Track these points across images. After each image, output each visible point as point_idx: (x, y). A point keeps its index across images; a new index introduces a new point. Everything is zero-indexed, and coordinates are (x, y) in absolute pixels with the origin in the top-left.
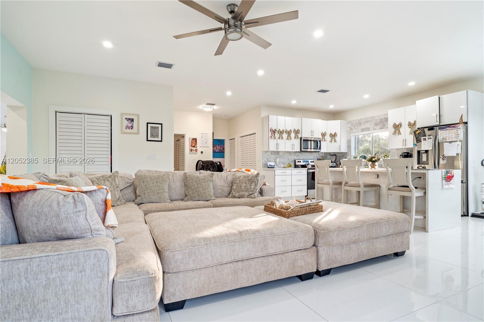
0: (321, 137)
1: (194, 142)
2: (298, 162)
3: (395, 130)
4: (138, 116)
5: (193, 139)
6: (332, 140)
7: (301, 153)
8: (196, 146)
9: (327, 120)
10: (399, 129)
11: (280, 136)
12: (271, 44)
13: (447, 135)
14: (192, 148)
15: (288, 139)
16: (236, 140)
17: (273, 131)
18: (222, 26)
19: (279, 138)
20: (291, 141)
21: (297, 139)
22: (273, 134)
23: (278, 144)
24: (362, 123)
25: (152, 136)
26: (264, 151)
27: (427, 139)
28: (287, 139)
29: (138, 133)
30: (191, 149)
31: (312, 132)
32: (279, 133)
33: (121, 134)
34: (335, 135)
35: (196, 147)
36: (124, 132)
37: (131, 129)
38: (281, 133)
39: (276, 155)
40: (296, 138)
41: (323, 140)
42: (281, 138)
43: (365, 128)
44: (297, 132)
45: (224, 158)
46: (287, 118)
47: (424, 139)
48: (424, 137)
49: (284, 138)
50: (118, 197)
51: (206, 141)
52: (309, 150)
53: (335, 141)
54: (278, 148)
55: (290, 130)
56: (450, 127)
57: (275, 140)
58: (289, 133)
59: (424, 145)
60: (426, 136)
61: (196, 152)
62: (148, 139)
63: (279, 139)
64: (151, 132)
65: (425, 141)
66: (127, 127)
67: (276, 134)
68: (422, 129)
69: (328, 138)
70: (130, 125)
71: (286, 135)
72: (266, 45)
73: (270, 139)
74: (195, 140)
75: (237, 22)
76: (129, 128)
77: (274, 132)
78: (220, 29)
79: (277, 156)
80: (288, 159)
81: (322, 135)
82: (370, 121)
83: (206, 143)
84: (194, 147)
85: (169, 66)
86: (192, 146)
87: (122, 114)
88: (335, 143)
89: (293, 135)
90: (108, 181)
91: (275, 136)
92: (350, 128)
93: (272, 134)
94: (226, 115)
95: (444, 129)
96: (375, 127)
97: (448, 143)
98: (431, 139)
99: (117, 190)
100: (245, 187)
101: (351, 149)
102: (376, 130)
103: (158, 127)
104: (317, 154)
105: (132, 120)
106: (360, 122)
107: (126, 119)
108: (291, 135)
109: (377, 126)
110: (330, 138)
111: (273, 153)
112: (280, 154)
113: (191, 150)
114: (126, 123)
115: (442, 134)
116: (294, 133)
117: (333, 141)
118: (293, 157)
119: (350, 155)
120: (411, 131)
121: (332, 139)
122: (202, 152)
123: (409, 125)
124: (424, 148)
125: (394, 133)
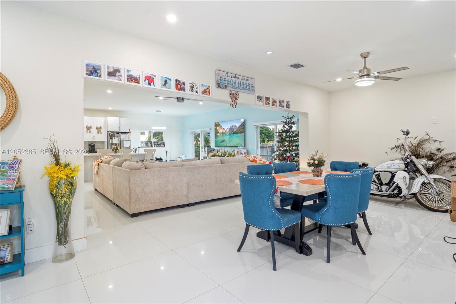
3: (87, 129)
10: (90, 130)
13: (125, 137)
27: (116, 138)
47: (114, 138)
56: (126, 133)
60: (115, 136)
68: (113, 133)
95: (123, 134)
97: (125, 141)
98: (118, 138)
115: (122, 136)
120: (98, 132)
123: (97, 128)
124: (115, 142)
125: (87, 132)
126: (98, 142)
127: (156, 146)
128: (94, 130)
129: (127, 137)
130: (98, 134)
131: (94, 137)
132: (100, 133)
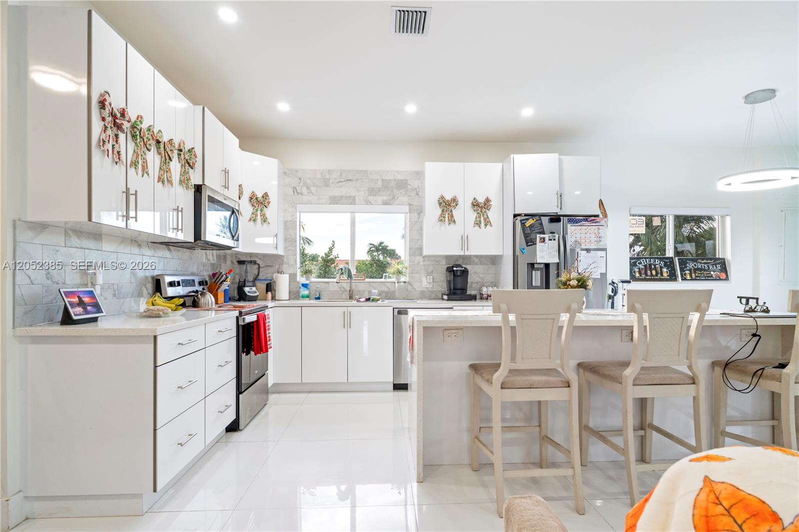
2: (172, 284)
3: (443, 211)
6: (256, 215)
10: (452, 211)
11: (136, 154)
13: (583, 236)
15: (162, 181)
17: (114, 116)
19: (134, 164)
20: (172, 191)
21: (187, 188)
23: (130, 190)
24: (331, 181)
27: (547, 240)
28: (158, 180)
31: (226, 174)
32: (133, 137)
34: (266, 199)
38: (141, 138)
40: (183, 181)
42: (140, 167)
43: (341, 197)
44: (187, 160)
47: (541, 239)
48: (542, 236)
49: (150, 170)
53: (265, 220)
55: (170, 143)
56: (587, 220)
57: (121, 171)
58: (166, 152)
59: (542, 251)
60: (544, 234)
63: (133, 170)
65: (543, 244)
67: (122, 138)
68: (537, 218)
71: (158, 161)
73: (96, 156)
77: (115, 120)
82: (357, 180)
88: (265, 224)
91: (116, 149)
92: (295, 188)
93: (106, 128)
95: (577, 223)
96: (371, 198)
97: (585, 252)
98: (554, 240)
101: (295, 246)
102: (372, 204)
106: (327, 177)
108: (172, 166)
109: (375, 195)
110: (252, 209)
115: (574, 233)
116: (180, 160)
117: (259, 218)
118: (158, 264)
119: (293, 262)
120: (478, 219)
121: (257, 210)
123: (475, 204)
124: (542, 257)
125: (441, 220)
126: (476, 260)
127: (688, 277)
128: (464, 214)
129: (593, 236)
130: (477, 227)
131: (465, 241)
132: (486, 225)
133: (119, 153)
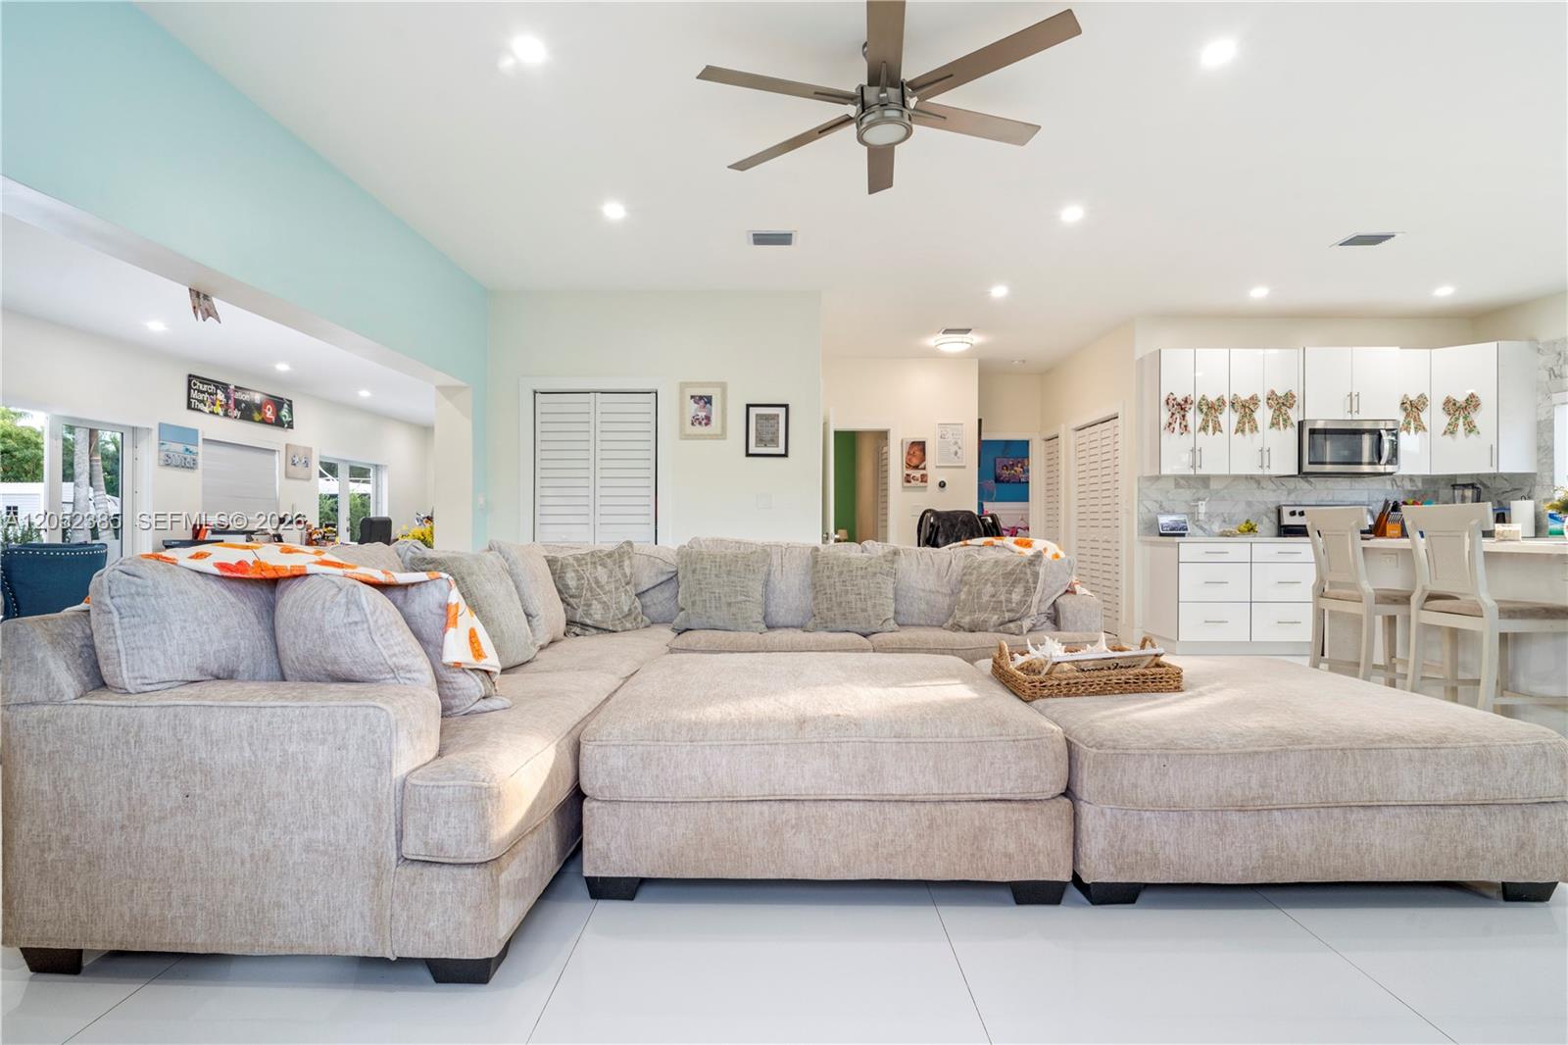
0: (1401, 417)
1: (918, 453)
2: (1293, 513)
4: (723, 386)
5: (913, 443)
6: (1457, 425)
7: (1308, 481)
8: (922, 466)
9: (1431, 348)
11: (1206, 421)
12: (1039, 127)
14: (909, 472)
15: (1243, 431)
16: (1062, 438)
17: (1179, 404)
18: (852, 110)
19: (1204, 428)
20: (1257, 436)
21: (1285, 427)
22: (1177, 416)
23: (1197, 448)
25: (760, 441)
26: (1147, 474)
28: (1237, 431)
29: (722, 436)
30: (908, 475)
31: (1353, 398)
32: (1201, 410)
33: (681, 439)
34: (1472, 402)
35: (924, 469)
36: (689, 435)
37: (706, 424)
38: (1211, 409)
39: (1194, 491)
40: (1278, 423)
41: (1412, 426)
42: (1211, 428)
44: (1282, 404)
45: (1027, 500)
46: (1238, 354)
49: (1224, 426)
50: (626, 609)
51: (955, 448)
52: (1366, 469)
53: (1471, 428)
54: (1198, 464)
55: (1252, 398)
57: (1187, 441)
58: (1246, 409)
61: (923, 484)
62: (750, 452)
63: (1203, 432)
64: (757, 430)
66: (696, 421)
67: (1190, 415)
69: (1435, 417)
70: (702, 414)
71: (1235, 418)
72: (1020, 133)
73: (1165, 435)
74: (921, 447)
75: (885, 92)
76: (700, 423)
77: (1181, 407)
78: (846, 120)
79: (1202, 493)
80: (1249, 504)
81: (1406, 409)
83: (956, 453)
84: (916, 467)
85: (784, 239)
86: (909, 466)
87: (683, 386)
88: (1472, 435)
89: (1263, 415)
90: (604, 565)
91: (1184, 423)
92: (1552, 369)
93: (1173, 414)
94: (1024, 361)
99: (626, 591)
100: (993, 596)
101: (1553, 458)
103: (778, 416)
104: (1389, 483)
105: (708, 400)
107: (692, 397)
108: (1257, 415)
110: (1447, 419)
111: (1182, 482)
112: (1214, 485)
113: (908, 479)
114: (692, 408)
116: (1271, 407)
117: (1461, 428)
118: (1271, 497)
119: (1548, 481)
121: (1457, 419)
122: (942, 485)
133: (1186, 426)
